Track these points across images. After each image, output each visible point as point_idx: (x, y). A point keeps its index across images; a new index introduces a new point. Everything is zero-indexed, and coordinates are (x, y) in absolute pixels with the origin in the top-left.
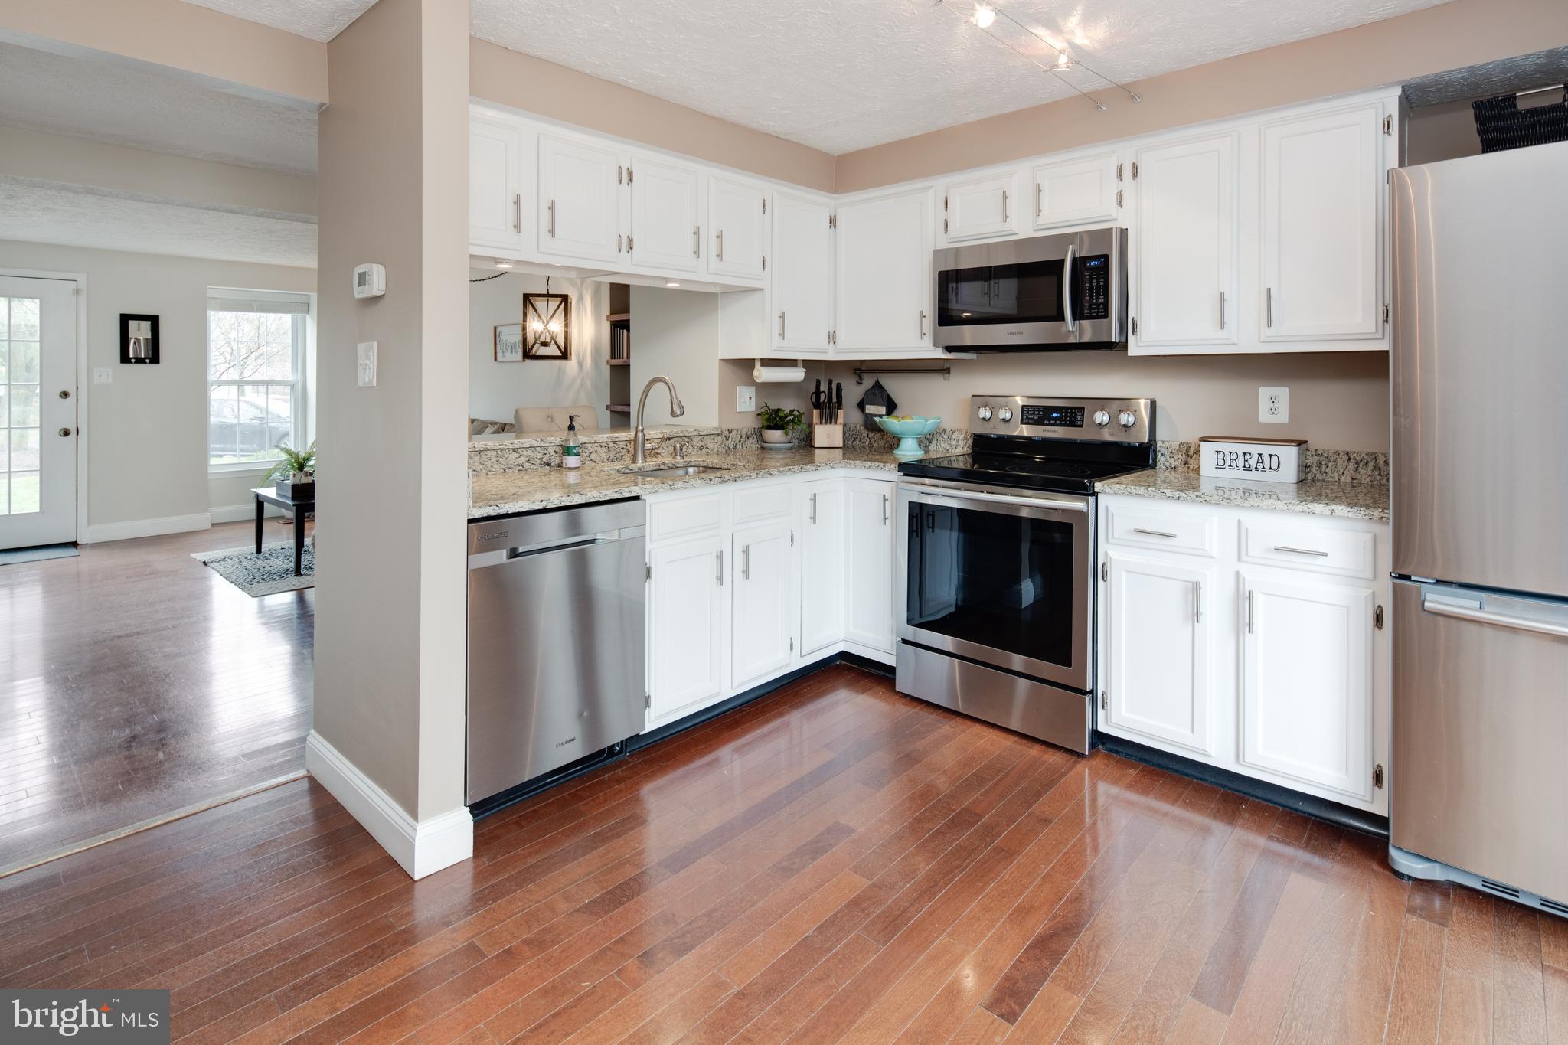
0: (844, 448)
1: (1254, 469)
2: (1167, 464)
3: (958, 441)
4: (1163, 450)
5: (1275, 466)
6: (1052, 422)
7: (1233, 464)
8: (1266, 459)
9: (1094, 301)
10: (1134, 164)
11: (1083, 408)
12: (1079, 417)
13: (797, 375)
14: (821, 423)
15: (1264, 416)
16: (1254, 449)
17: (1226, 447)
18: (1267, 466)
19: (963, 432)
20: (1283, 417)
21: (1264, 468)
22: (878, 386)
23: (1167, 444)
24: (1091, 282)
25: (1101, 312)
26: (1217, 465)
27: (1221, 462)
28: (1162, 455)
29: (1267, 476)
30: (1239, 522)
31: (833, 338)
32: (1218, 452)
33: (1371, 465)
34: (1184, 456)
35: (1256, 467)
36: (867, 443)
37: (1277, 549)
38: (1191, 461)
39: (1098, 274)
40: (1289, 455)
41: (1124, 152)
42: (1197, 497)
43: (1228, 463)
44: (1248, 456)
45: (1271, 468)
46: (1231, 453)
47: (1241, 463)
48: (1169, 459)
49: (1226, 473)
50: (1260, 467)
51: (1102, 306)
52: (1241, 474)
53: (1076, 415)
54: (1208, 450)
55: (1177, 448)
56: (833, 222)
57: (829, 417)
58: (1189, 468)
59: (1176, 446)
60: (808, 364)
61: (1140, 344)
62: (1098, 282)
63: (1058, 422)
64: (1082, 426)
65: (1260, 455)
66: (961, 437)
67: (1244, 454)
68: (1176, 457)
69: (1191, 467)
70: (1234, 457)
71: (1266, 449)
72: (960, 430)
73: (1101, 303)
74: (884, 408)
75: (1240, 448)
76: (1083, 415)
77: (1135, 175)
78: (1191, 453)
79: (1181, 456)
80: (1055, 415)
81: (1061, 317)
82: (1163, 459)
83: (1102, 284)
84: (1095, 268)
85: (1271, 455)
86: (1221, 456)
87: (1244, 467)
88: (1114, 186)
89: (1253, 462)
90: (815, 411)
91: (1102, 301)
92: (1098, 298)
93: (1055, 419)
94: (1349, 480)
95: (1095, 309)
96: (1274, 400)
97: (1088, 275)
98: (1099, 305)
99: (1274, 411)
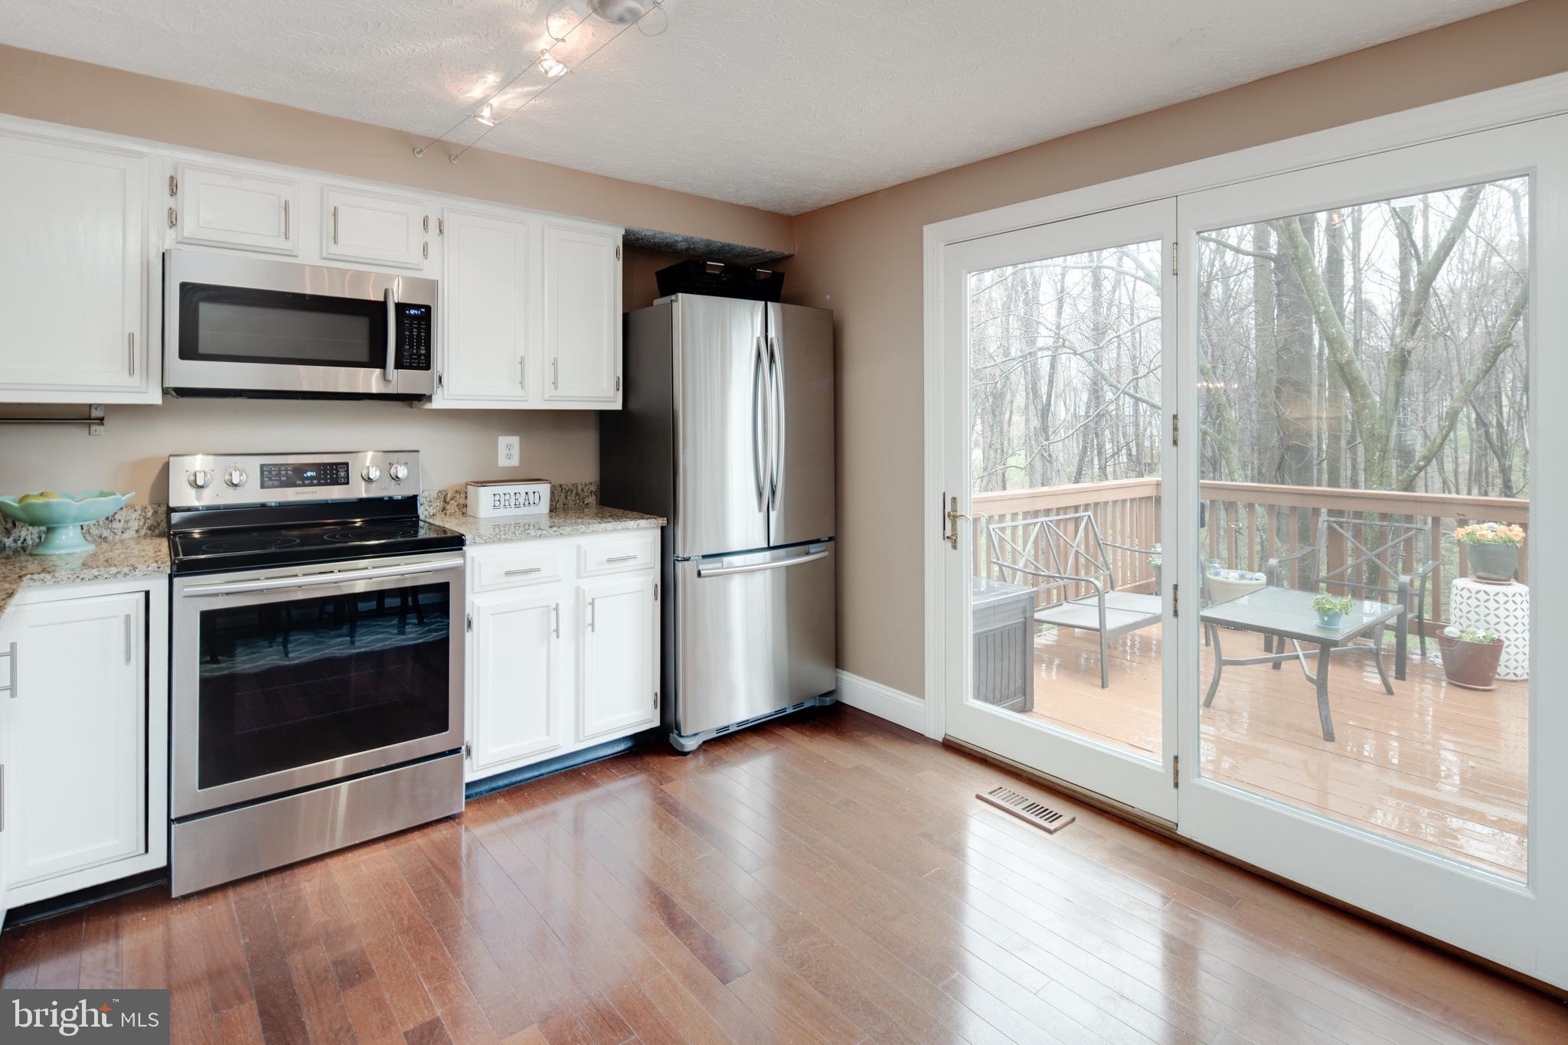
1: (522, 505)
2: (426, 513)
3: (127, 522)
4: (424, 500)
5: (536, 502)
6: (307, 482)
7: (507, 504)
8: (531, 495)
9: (415, 351)
10: (439, 220)
11: (347, 464)
12: (342, 474)
15: (503, 461)
16: (522, 488)
17: (498, 490)
18: (532, 503)
19: (138, 507)
20: (515, 461)
21: (529, 504)
23: (427, 494)
24: (411, 332)
25: (423, 363)
26: (495, 506)
27: (497, 503)
28: (421, 504)
29: (531, 510)
30: (579, 547)
32: (494, 495)
34: (442, 503)
35: (524, 504)
37: (609, 561)
38: (448, 507)
39: (419, 324)
40: (544, 489)
41: (433, 204)
43: (503, 504)
44: (518, 495)
45: (534, 503)
46: (504, 494)
47: (513, 503)
48: (427, 508)
49: (503, 512)
50: (526, 504)
51: (423, 357)
52: (512, 512)
53: (337, 471)
55: (436, 496)
58: (446, 513)
59: (434, 494)
61: (446, 397)
62: (419, 333)
63: (315, 482)
65: (527, 493)
67: (515, 493)
68: (434, 506)
69: (448, 512)
70: (507, 497)
71: (531, 488)
73: (422, 354)
75: (511, 489)
76: (348, 471)
77: (438, 229)
78: (448, 499)
79: (439, 504)
80: (310, 474)
81: (381, 364)
82: (423, 509)
83: (423, 334)
84: (415, 317)
85: (534, 493)
86: (497, 497)
87: (515, 505)
89: (521, 500)
91: (423, 352)
92: (418, 348)
93: (311, 478)
94: (562, 505)
95: (416, 359)
96: (509, 447)
97: (407, 323)
98: (419, 355)
99: (509, 457)
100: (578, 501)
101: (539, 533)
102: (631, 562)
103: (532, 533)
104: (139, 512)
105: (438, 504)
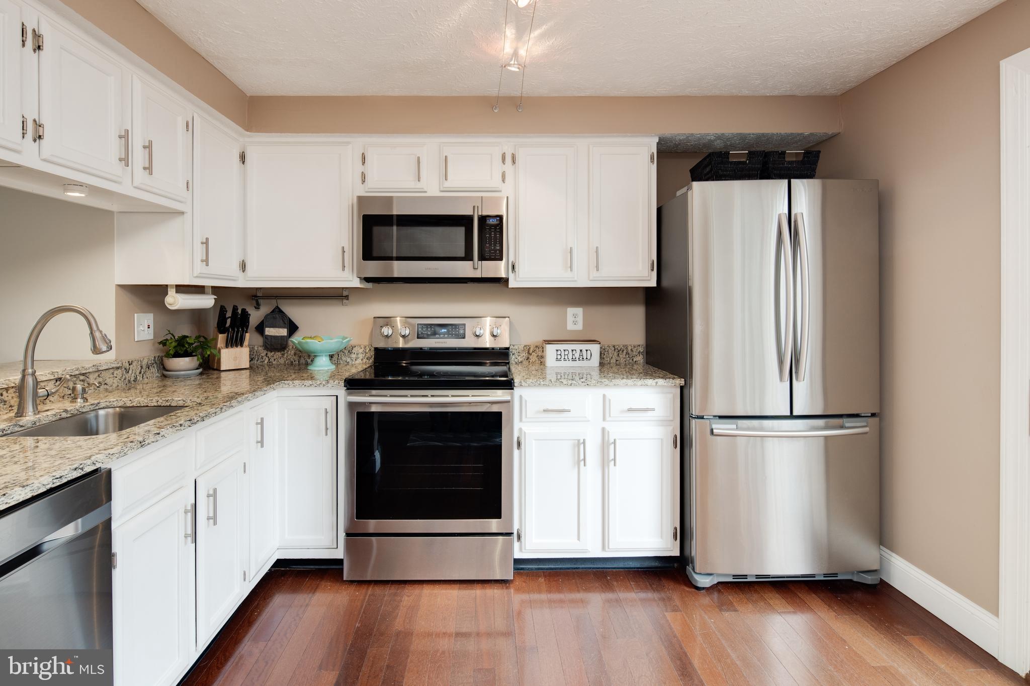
0: (251, 368)
1: (577, 360)
2: (516, 360)
3: (357, 354)
4: (514, 351)
5: (589, 358)
6: (442, 335)
7: (566, 357)
8: (584, 352)
9: (493, 248)
10: (513, 154)
11: (464, 325)
12: (461, 332)
13: (207, 302)
14: (227, 347)
15: (570, 326)
16: (578, 347)
17: (562, 347)
18: (585, 358)
19: (362, 347)
20: (579, 327)
21: (583, 359)
22: (278, 311)
23: (516, 347)
24: (491, 234)
25: (498, 256)
26: (557, 359)
27: (559, 357)
28: (513, 354)
29: (585, 363)
30: (604, 396)
31: (243, 267)
32: (557, 350)
33: (625, 352)
34: (527, 354)
35: (579, 359)
36: (266, 362)
37: (630, 410)
38: (531, 357)
39: (495, 229)
40: (595, 349)
41: (506, 144)
42: (582, 382)
43: (563, 357)
44: (574, 352)
45: (587, 359)
46: (564, 350)
47: (570, 357)
49: (562, 363)
50: (581, 358)
51: (498, 252)
52: (570, 363)
53: (458, 330)
54: (550, 350)
55: (523, 349)
56: (243, 158)
57: (235, 341)
58: (529, 362)
59: (521, 347)
60: (216, 290)
61: (518, 279)
62: (495, 236)
63: (446, 336)
64: (464, 338)
65: (581, 351)
66: (361, 351)
67: (572, 350)
68: (522, 356)
69: (531, 361)
70: (566, 353)
71: (584, 347)
72: (360, 346)
73: (498, 250)
74: (286, 329)
75: (569, 347)
76: (465, 330)
77: (514, 162)
78: (531, 352)
79: (525, 355)
80: (443, 330)
82: (513, 357)
83: (498, 236)
84: (492, 224)
85: (587, 350)
86: (559, 353)
87: (572, 359)
88: (500, 168)
89: (577, 355)
90: (220, 336)
91: (498, 248)
92: (495, 245)
93: (444, 333)
94: (615, 361)
95: (493, 253)
96: (575, 316)
97: (488, 229)
98: (496, 251)
99: (575, 323)
100: (628, 359)
101: (570, 382)
102: (650, 413)
103: (565, 382)
104: (363, 349)
105: (524, 354)
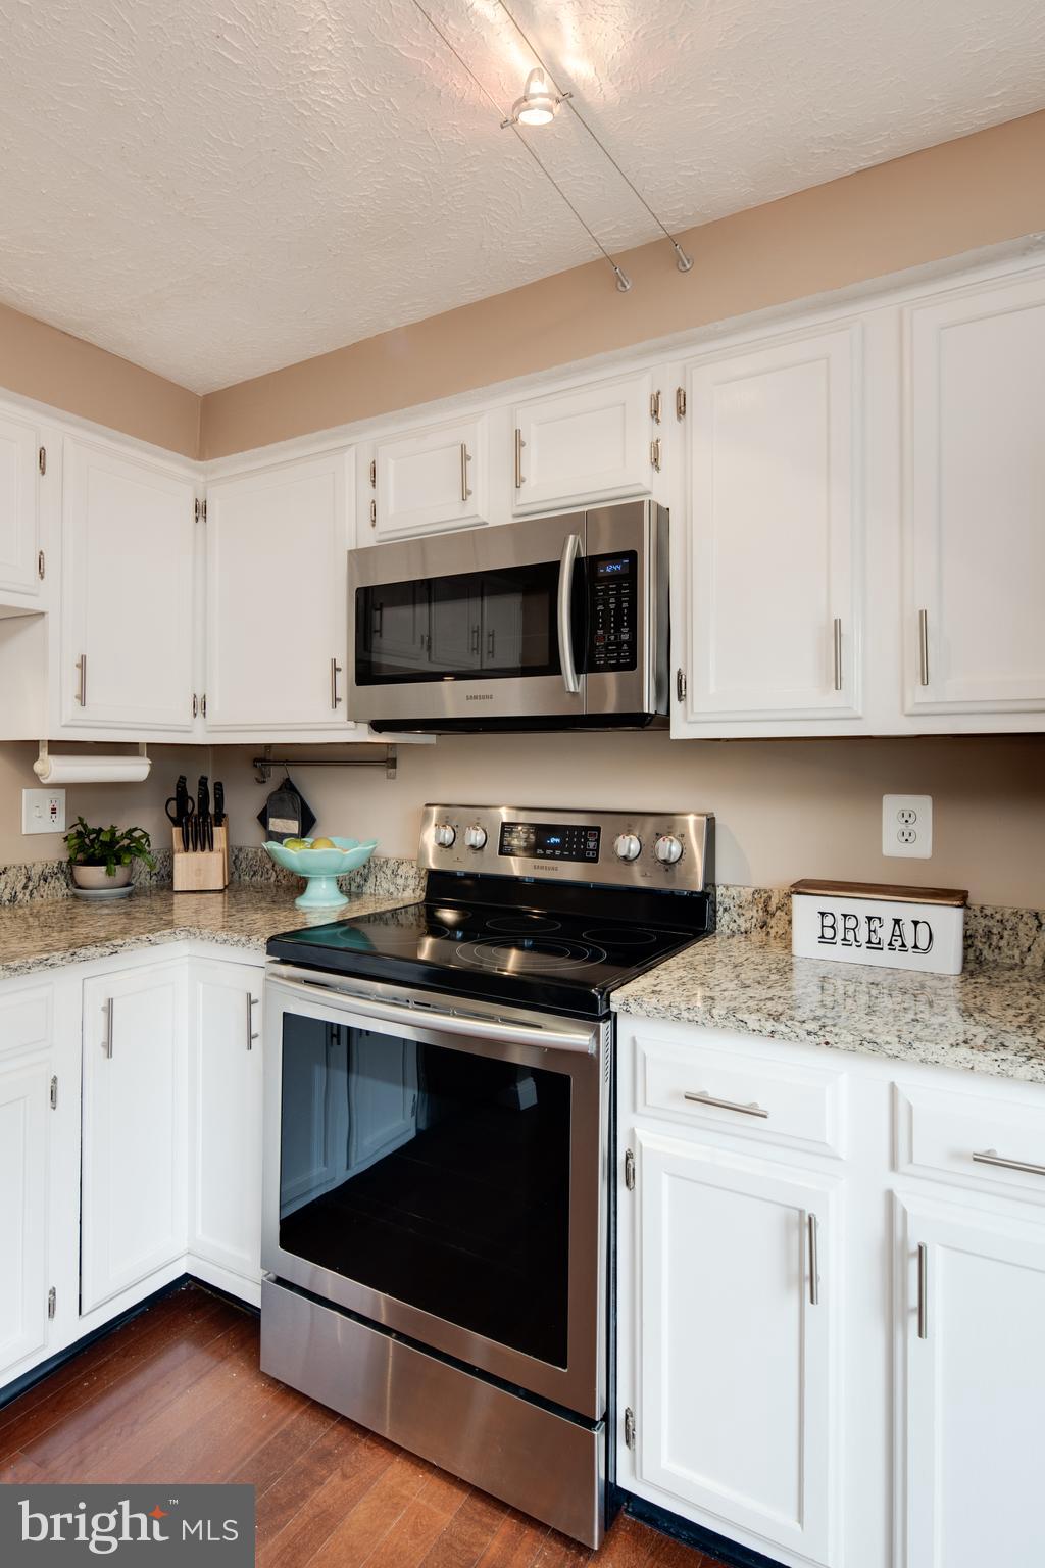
0: (227, 889)
1: (886, 947)
2: (733, 926)
3: (406, 878)
4: (727, 902)
5: (923, 944)
6: (548, 852)
7: (850, 936)
8: (908, 929)
9: (613, 638)
10: (679, 391)
11: (598, 829)
12: (591, 845)
13: (135, 769)
14: (186, 851)
15: (889, 846)
16: (888, 910)
17: (838, 905)
18: (910, 943)
19: (415, 864)
20: (920, 849)
21: (903, 945)
22: (288, 787)
23: (733, 892)
24: (606, 604)
25: (625, 658)
26: (822, 937)
27: (829, 933)
28: (725, 910)
29: (908, 961)
31: (201, 707)
32: (822, 914)
34: (763, 913)
35: (890, 944)
38: (772, 922)
39: (619, 588)
40: (947, 921)
41: (663, 372)
43: (840, 935)
44: (876, 923)
45: (916, 947)
46: (845, 916)
47: (863, 936)
48: (736, 917)
49: (837, 952)
50: (897, 945)
51: (625, 647)
52: (862, 955)
53: (586, 840)
54: (805, 909)
55: (750, 898)
56: (201, 511)
57: (198, 838)
58: (768, 934)
59: (747, 894)
61: (691, 718)
62: (619, 603)
63: (558, 853)
64: (595, 860)
65: (897, 921)
66: (412, 872)
67: (870, 918)
68: (748, 914)
69: (772, 932)
70: (851, 923)
71: (908, 911)
72: (411, 861)
73: (625, 642)
74: (296, 823)
75: (862, 907)
76: (598, 841)
77: (684, 414)
78: (772, 908)
79: (756, 913)
80: (553, 840)
81: (554, 668)
82: (726, 917)
83: (625, 605)
84: (614, 577)
85: (916, 923)
86: (828, 921)
87: (870, 942)
88: (645, 429)
89: (885, 934)
90: (174, 831)
91: (625, 637)
92: (618, 629)
93: (554, 847)
95: (613, 651)
96: (907, 817)
97: (601, 590)
98: (619, 644)
99: (907, 838)
103: (753, 1020)
104: (415, 869)
105: (754, 913)
